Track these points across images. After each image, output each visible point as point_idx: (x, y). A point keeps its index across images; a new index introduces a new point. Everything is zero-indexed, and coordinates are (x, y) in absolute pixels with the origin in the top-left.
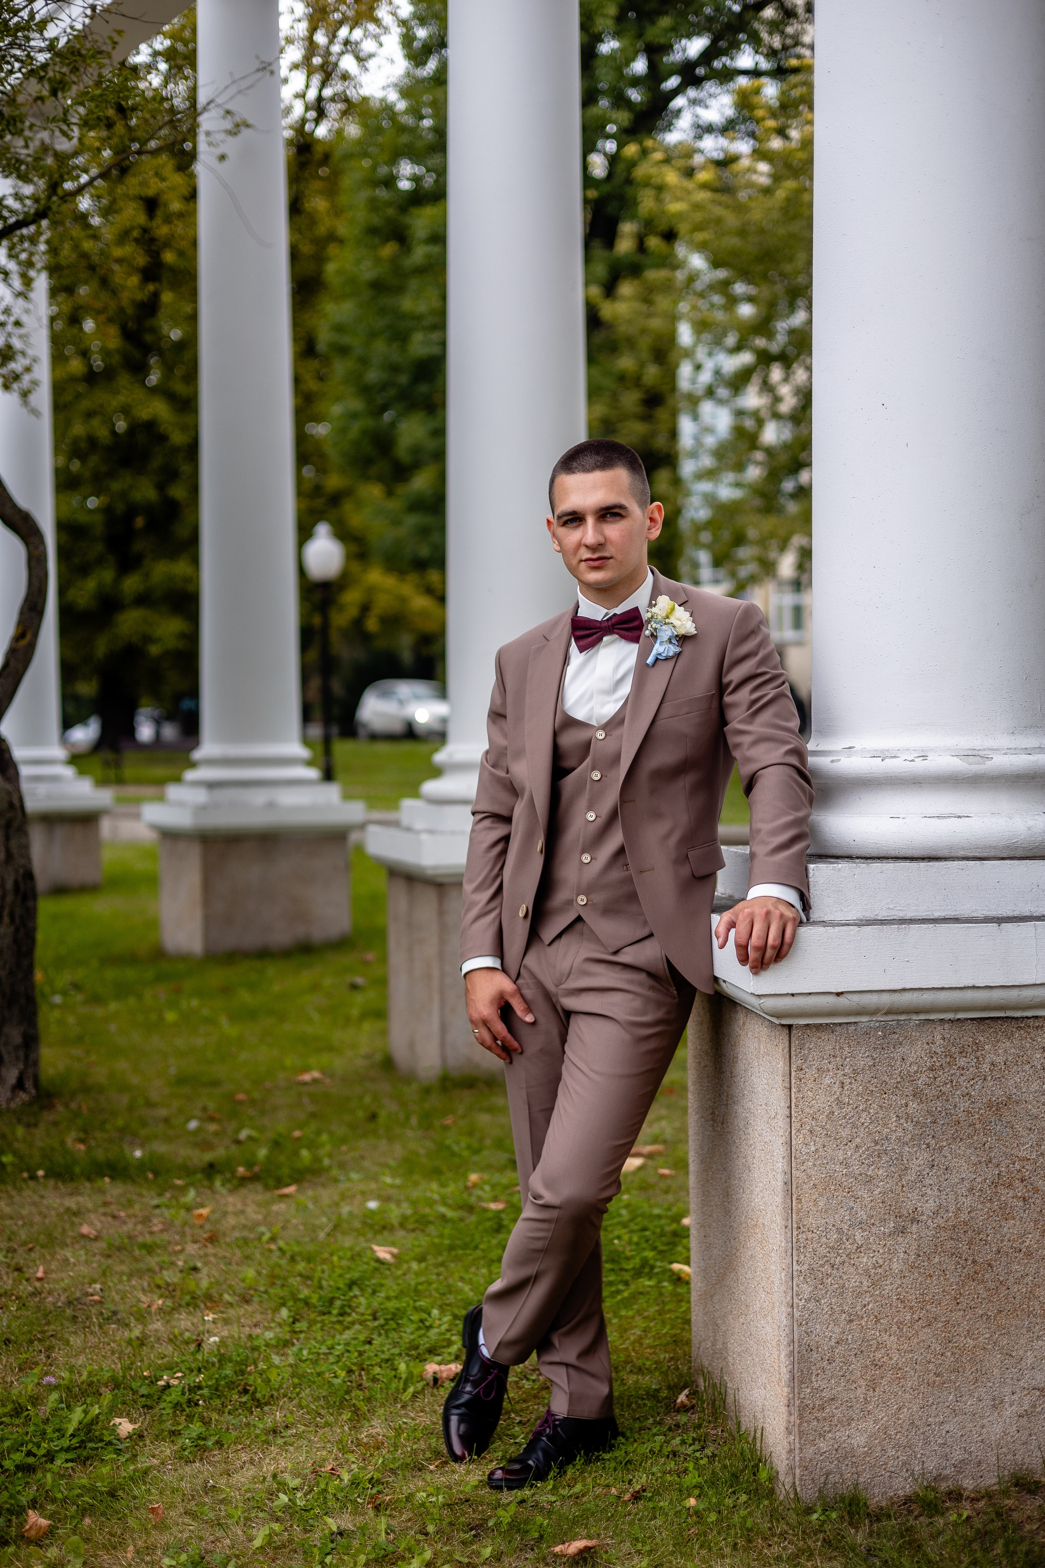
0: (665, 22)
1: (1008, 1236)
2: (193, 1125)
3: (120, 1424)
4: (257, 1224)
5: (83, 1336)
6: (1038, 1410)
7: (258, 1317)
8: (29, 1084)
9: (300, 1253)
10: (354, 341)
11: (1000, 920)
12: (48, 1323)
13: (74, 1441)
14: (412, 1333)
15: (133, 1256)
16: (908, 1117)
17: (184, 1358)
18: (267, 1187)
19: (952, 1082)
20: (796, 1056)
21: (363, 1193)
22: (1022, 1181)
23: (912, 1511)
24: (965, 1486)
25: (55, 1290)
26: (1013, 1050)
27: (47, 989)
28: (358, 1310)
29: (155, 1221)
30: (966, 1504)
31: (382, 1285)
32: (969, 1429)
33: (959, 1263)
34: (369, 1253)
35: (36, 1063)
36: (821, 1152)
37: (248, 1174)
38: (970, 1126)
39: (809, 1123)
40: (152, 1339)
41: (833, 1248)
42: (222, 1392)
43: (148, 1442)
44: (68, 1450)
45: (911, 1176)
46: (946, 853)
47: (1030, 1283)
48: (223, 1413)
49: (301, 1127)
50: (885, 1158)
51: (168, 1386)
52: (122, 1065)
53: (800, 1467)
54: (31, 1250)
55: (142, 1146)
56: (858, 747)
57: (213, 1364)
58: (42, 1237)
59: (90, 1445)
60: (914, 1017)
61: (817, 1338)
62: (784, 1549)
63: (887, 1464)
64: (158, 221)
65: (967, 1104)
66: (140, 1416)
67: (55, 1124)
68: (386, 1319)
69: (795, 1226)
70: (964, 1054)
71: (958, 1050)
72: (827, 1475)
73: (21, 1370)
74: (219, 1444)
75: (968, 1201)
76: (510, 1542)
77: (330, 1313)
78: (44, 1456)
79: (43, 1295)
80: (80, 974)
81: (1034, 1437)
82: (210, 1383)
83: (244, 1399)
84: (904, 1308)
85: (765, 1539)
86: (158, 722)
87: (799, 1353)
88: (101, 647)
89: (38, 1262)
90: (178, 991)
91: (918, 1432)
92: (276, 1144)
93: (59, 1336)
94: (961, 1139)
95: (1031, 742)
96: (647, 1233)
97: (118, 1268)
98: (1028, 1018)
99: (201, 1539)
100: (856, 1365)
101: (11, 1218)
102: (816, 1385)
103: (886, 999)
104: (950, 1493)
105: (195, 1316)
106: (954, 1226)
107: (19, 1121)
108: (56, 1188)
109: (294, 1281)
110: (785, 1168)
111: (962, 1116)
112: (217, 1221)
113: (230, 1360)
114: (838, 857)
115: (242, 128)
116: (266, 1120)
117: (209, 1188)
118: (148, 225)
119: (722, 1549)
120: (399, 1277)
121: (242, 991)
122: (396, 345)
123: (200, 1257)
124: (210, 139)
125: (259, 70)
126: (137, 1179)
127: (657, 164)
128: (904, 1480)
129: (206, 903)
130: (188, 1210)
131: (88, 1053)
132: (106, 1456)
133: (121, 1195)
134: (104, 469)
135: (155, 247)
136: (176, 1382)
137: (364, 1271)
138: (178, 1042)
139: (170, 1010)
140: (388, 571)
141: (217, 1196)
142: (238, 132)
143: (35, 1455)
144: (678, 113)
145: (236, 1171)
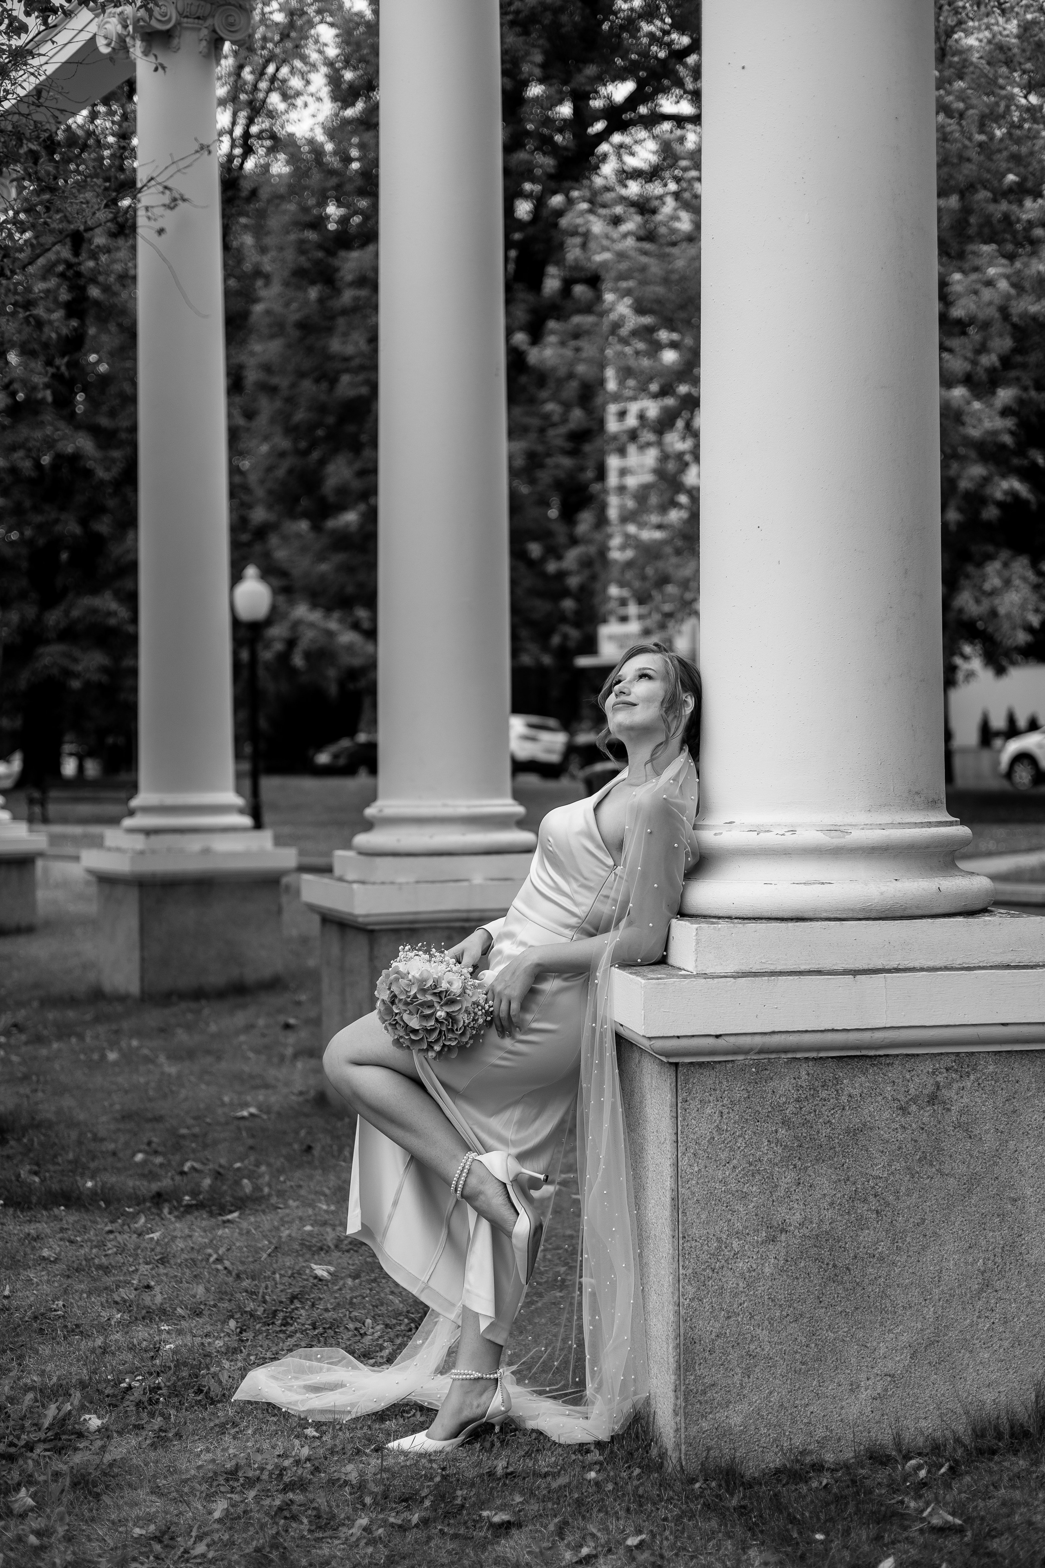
0: (591, 70)
1: (864, 1243)
2: (139, 1157)
3: (90, 1419)
4: (205, 1246)
5: (50, 1346)
6: (890, 1393)
7: (209, 1328)
9: (245, 1272)
10: (283, 382)
11: (855, 973)
12: (18, 1335)
13: (49, 1434)
14: (349, 1340)
15: (92, 1277)
16: (778, 1142)
17: (143, 1364)
18: (211, 1214)
19: (815, 1111)
20: (681, 1089)
21: (301, 1219)
22: (876, 1196)
23: (781, 1481)
24: (827, 1459)
25: (22, 1306)
26: (867, 1084)
28: (299, 1321)
29: (109, 1245)
30: (828, 1474)
31: (320, 1299)
32: (830, 1410)
33: (821, 1267)
34: (308, 1271)
36: (703, 1172)
37: (194, 1202)
38: (831, 1149)
39: (693, 1147)
40: (113, 1348)
41: (713, 1255)
42: (179, 1391)
43: (115, 1434)
44: (45, 1441)
45: (781, 1192)
46: (810, 915)
47: (882, 1284)
48: (181, 1409)
49: (241, 1160)
50: (758, 1177)
51: (130, 1388)
52: (68, 1102)
53: (685, 1443)
55: (92, 1178)
56: (738, 822)
57: (170, 1368)
59: (64, 1437)
60: (783, 1056)
61: (700, 1333)
62: (669, 1511)
63: (759, 1441)
64: (84, 255)
65: (828, 1131)
66: (107, 1412)
67: (9, 1157)
69: (682, 1235)
70: (826, 1088)
71: (820, 1084)
72: (709, 1450)
74: (178, 1436)
75: (829, 1214)
77: (273, 1323)
78: (24, 1446)
79: (11, 1311)
80: (21, 1015)
81: (886, 1417)
82: (168, 1384)
83: (199, 1398)
84: (775, 1306)
85: (654, 1504)
86: (82, 758)
87: (684, 1345)
88: (23, 680)
89: (4, 1282)
90: (117, 1031)
91: (787, 1413)
92: (218, 1175)
93: (28, 1346)
94: (823, 1161)
95: (884, 818)
96: (560, 1251)
97: (78, 1287)
98: (880, 1056)
99: (166, 1513)
100: (734, 1356)
102: (699, 1373)
103: (758, 1041)
104: (813, 1465)
105: (152, 1328)
106: (817, 1236)
108: (15, 1216)
109: (241, 1297)
110: (673, 1186)
111: (824, 1140)
112: (167, 1245)
113: (185, 1364)
114: (719, 918)
115: (180, 202)
116: (207, 1153)
117: (159, 1215)
118: (74, 260)
119: (617, 1513)
120: (335, 1292)
121: (179, 1031)
122: (324, 385)
123: (153, 1277)
124: (149, 214)
125: (197, 152)
126: (90, 1208)
127: (582, 213)
128: (776, 1454)
129: (143, 947)
130: (140, 1235)
131: (35, 1091)
132: (81, 1446)
133: (77, 1222)
134: (28, 503)
135: (82, 282)
136: (137, 1384)
137: (304, 1287)
138: (120, 1079)
139: (112, 1050)
140: (314, 606)
141: (166, 1223)
142: (176, 205)
143: (15, 1445)
144: (604, 157)
145: (182, 1200)
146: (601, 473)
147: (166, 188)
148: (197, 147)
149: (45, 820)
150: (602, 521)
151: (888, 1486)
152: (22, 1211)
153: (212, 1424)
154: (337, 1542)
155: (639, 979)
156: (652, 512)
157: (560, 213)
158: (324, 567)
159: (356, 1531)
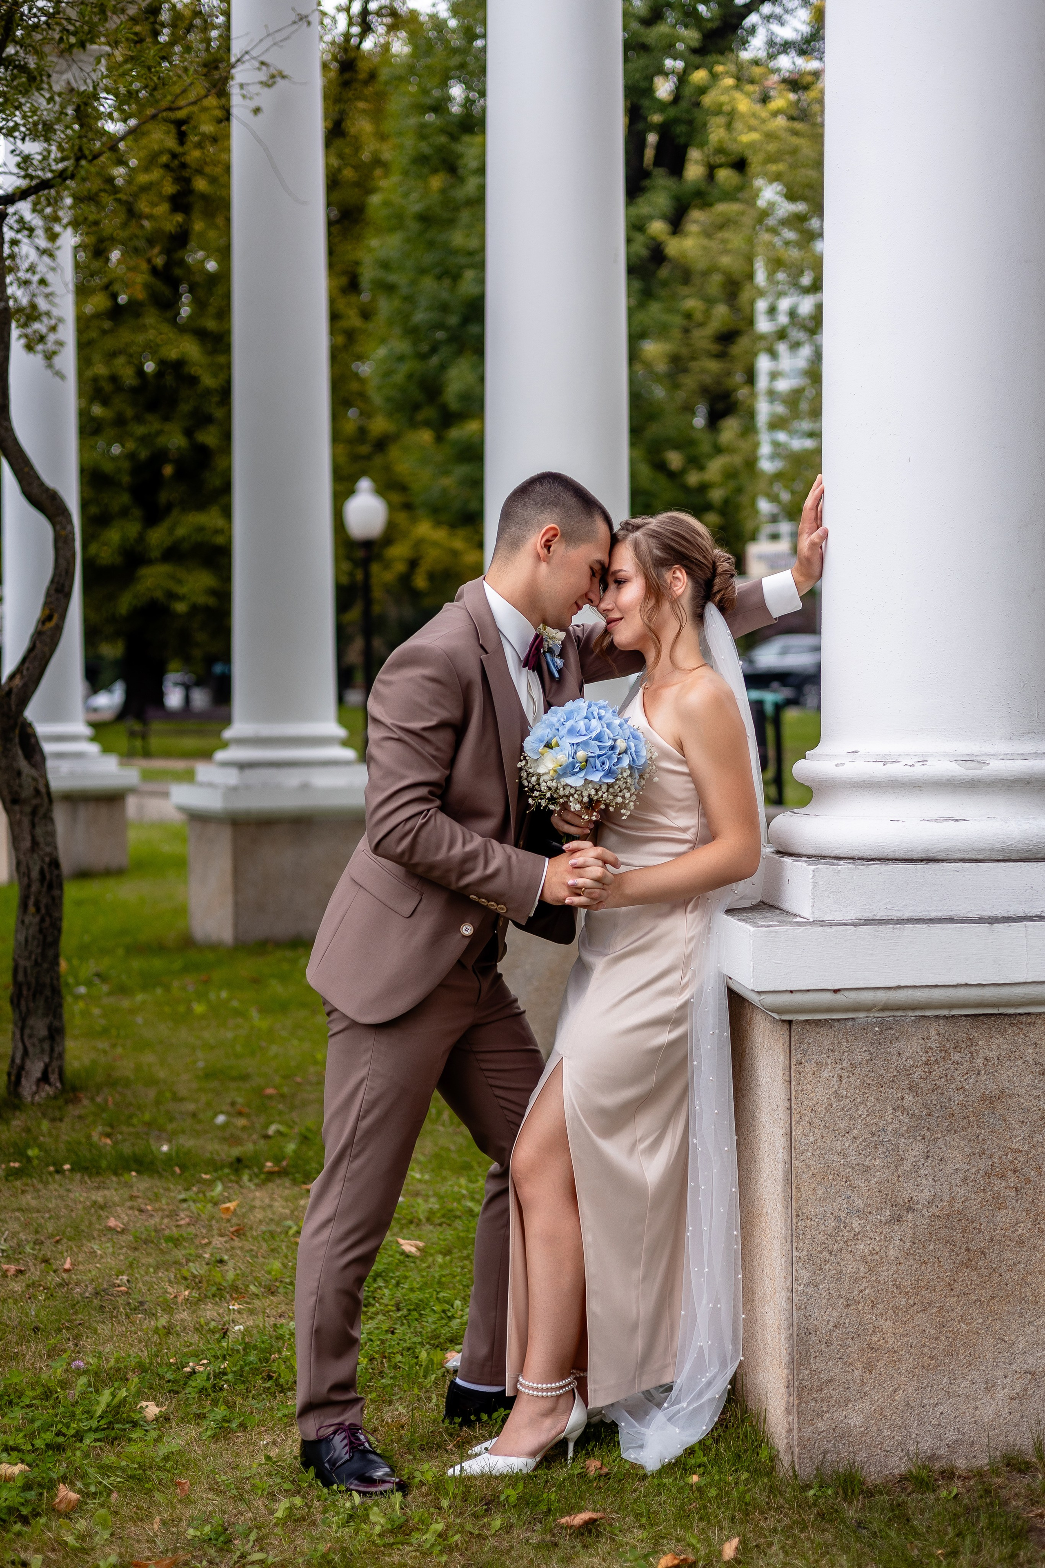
1: (1001, 1225)
2: (221, 1119)
3: (147, 1406)
4: (284, 1218)
5: (110, 1325)
6: (1030, 1392)
7: (283, 1307)
8: (53, 1078)
10: (401, 279)
11: (993, 921)
12: (76, 1313)
13: (102, 1422)
14: (435, 1323)
15: (161, 1249)
16: (904, 1110)
17: (210, 1346)
18: (295, 1182)
19: (946, 1076)
20: (796, 1050)
22: (1015, 1172)
23: (905, 1489)
24: (958, 1465)
25: (83, 1281)
26: (1006, 1046)
27: (71, 980)
28: (381, 1301)
29: (182, 1215)
30: (959, 1483)
31: (406, 1277)
32: (962, 1411)
33: (953, 1251)
34: (394, 1247)
35: (61, 1056)
36: (820, 1143)
37: (276, 1169)
38: (964, 1118)
39: (808, 1115)
40: (178, 1328)
41: (831, 1235)
42: (246, 1377)
43: (174, 1424)
44: (96, 1430)
45: (907, 1166)
46: (943, 855)
47: (1022, 1270)
48: (247, 1397)
50: (881, 1149)
51: (194, 1372)
52: (148, 1058)
53: (798, 1445)
54: (57, 1242)
55: (169, 1141)
56: (862, 751)
57: (238, 1351)
58: (69, 1229)
59: (117, 1426)
60: (910, 1013)
61: (815, 1322)
62: (779, 1521)
63: (882, 1444)
64: (188, 145)
65: (961, 1098)
66: (167, 1400)
67: (81, 1117)
68: (409, 1310)
69: (794, 1213)
70: (958, 1049)
71: (953, 1045)
72: (825, 1453)
73: (49, 1356)
74: (243, 1426)
75: (962, 1192)
76: (520, 1515)
78: (73, 1436)
79: (70, 1286)
80: (105, 964)
81: (1025, 1419)
82: (234, 1369)
83: (268, 1385)
84: (900, 1293)
85: (762, 1513)
86: (187, 688)
87: (797, 1336)
88: (125, 603)
89: (65, 1254)
90: (207, 982)
91: (913, 1414)
92: (305, 1139)
93: (87, 1324)
94: (955, 1132)
95: (1028, 747)
97: (145, 1260)
98: (1020, 1014)
99: (224, 1512)
100: (853, 1349)
101: (38, 1211)
102: (814, 1367)
103: (882, 996)
104: (943, 1472)
105: (221, 1307)
106: (948, 1215)
107: (44, 1115)
108: (82, 1182)
110: (786, 1158)
111: (956, 1109)
112: (244, 1215)
113: (255, 1347)
114: (841, 858)
115: (278, 79)
116: (295, 1115)
117: (237, 1182)
118: (179, 149)
119: (720, 1521)
120: (424, 1270)
121: (274, 982)
122: (447, 282)
123: (227, 1250)
124: (244, 92)
125: (295, 22)
126: (165, 1174)
127: (728, 89)
128: (901, 1459)
129: (237, 890)
130: (216, 1204)
131: (114, 1046)
132: (134, 1436)
133: (147, 1189)
134: (129, 412)
135: (186, 174)
136: (201, 1369)
137: (389, 1264)
138: (206, 1034)
139: (199, 1002)
140: (438, 523)
141: (244, 1191)
142: (274, 83)
143: (64, 1435)
144: (753, 30)
145: (264, 1166)
146: (751, 378)
147: (263, 63)
148: (293, 17)
149: (147, 754)
150: (749, 428)
151: (1026, 1497)
152: (90, 1177)
153: (280, 1415)
154: (408, 1548)
155: (748, 926)
156: (802, 419)
157: (702, 90)
158: (447, 482)
159: (429, 1537)
